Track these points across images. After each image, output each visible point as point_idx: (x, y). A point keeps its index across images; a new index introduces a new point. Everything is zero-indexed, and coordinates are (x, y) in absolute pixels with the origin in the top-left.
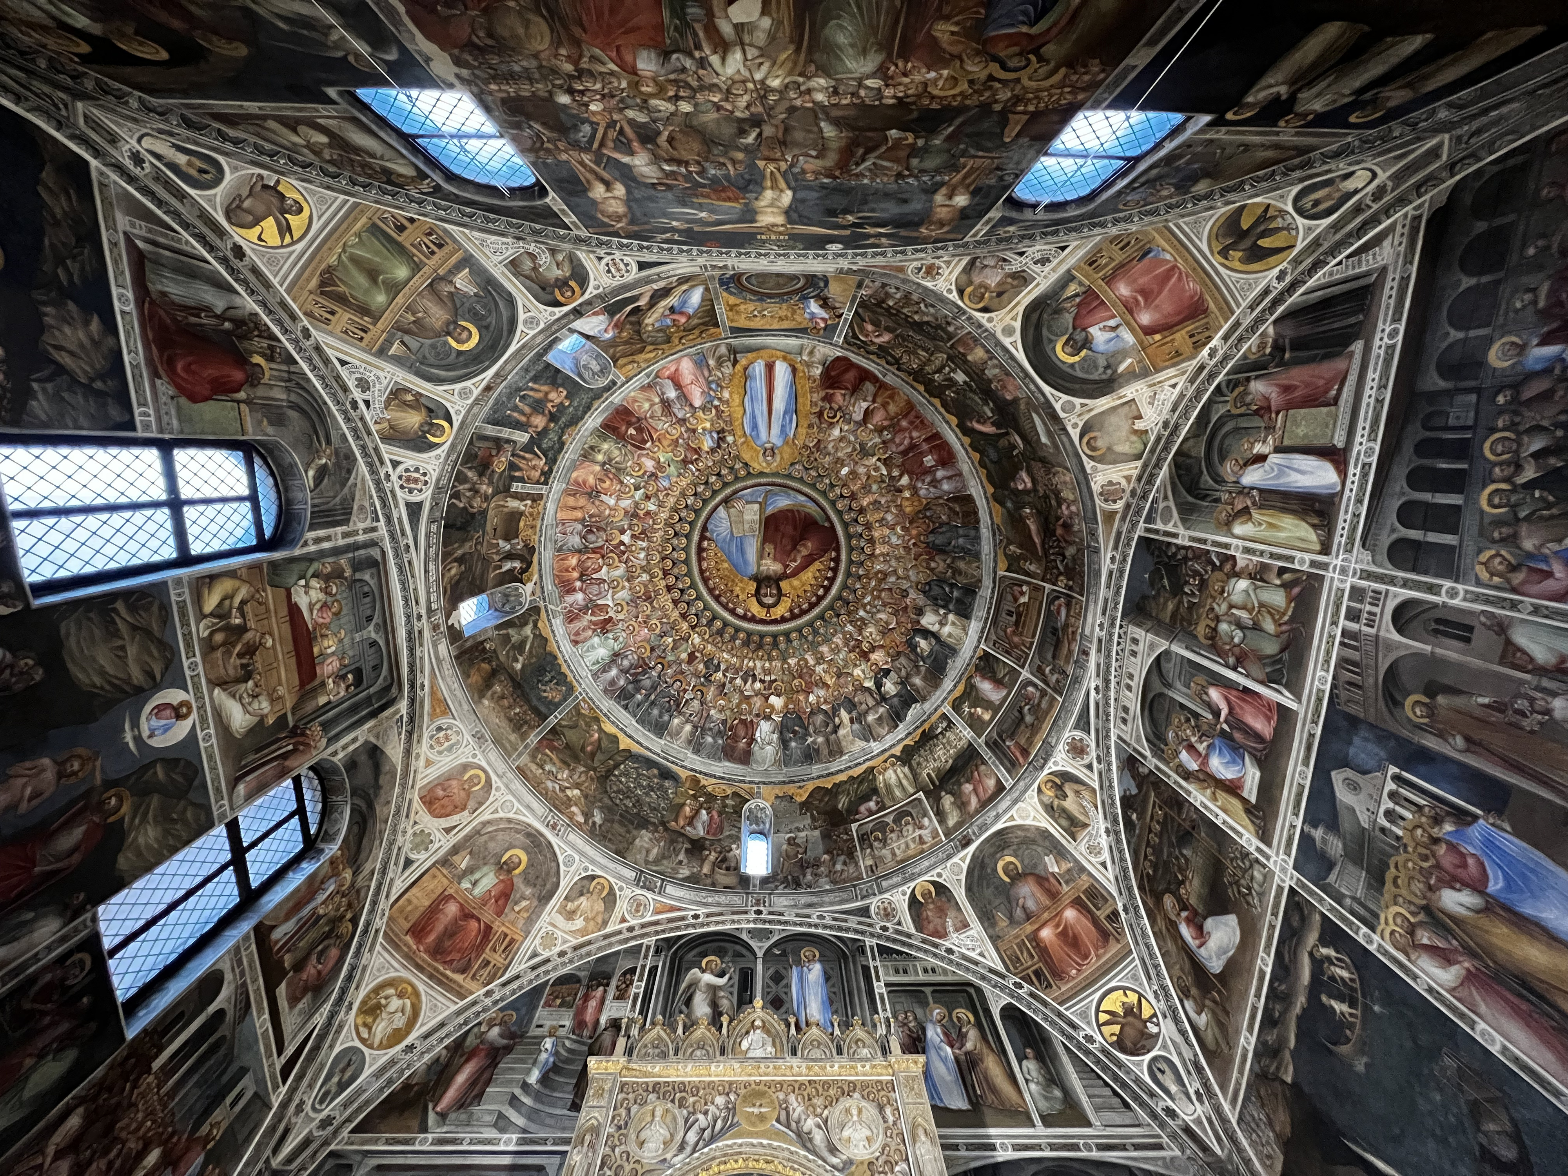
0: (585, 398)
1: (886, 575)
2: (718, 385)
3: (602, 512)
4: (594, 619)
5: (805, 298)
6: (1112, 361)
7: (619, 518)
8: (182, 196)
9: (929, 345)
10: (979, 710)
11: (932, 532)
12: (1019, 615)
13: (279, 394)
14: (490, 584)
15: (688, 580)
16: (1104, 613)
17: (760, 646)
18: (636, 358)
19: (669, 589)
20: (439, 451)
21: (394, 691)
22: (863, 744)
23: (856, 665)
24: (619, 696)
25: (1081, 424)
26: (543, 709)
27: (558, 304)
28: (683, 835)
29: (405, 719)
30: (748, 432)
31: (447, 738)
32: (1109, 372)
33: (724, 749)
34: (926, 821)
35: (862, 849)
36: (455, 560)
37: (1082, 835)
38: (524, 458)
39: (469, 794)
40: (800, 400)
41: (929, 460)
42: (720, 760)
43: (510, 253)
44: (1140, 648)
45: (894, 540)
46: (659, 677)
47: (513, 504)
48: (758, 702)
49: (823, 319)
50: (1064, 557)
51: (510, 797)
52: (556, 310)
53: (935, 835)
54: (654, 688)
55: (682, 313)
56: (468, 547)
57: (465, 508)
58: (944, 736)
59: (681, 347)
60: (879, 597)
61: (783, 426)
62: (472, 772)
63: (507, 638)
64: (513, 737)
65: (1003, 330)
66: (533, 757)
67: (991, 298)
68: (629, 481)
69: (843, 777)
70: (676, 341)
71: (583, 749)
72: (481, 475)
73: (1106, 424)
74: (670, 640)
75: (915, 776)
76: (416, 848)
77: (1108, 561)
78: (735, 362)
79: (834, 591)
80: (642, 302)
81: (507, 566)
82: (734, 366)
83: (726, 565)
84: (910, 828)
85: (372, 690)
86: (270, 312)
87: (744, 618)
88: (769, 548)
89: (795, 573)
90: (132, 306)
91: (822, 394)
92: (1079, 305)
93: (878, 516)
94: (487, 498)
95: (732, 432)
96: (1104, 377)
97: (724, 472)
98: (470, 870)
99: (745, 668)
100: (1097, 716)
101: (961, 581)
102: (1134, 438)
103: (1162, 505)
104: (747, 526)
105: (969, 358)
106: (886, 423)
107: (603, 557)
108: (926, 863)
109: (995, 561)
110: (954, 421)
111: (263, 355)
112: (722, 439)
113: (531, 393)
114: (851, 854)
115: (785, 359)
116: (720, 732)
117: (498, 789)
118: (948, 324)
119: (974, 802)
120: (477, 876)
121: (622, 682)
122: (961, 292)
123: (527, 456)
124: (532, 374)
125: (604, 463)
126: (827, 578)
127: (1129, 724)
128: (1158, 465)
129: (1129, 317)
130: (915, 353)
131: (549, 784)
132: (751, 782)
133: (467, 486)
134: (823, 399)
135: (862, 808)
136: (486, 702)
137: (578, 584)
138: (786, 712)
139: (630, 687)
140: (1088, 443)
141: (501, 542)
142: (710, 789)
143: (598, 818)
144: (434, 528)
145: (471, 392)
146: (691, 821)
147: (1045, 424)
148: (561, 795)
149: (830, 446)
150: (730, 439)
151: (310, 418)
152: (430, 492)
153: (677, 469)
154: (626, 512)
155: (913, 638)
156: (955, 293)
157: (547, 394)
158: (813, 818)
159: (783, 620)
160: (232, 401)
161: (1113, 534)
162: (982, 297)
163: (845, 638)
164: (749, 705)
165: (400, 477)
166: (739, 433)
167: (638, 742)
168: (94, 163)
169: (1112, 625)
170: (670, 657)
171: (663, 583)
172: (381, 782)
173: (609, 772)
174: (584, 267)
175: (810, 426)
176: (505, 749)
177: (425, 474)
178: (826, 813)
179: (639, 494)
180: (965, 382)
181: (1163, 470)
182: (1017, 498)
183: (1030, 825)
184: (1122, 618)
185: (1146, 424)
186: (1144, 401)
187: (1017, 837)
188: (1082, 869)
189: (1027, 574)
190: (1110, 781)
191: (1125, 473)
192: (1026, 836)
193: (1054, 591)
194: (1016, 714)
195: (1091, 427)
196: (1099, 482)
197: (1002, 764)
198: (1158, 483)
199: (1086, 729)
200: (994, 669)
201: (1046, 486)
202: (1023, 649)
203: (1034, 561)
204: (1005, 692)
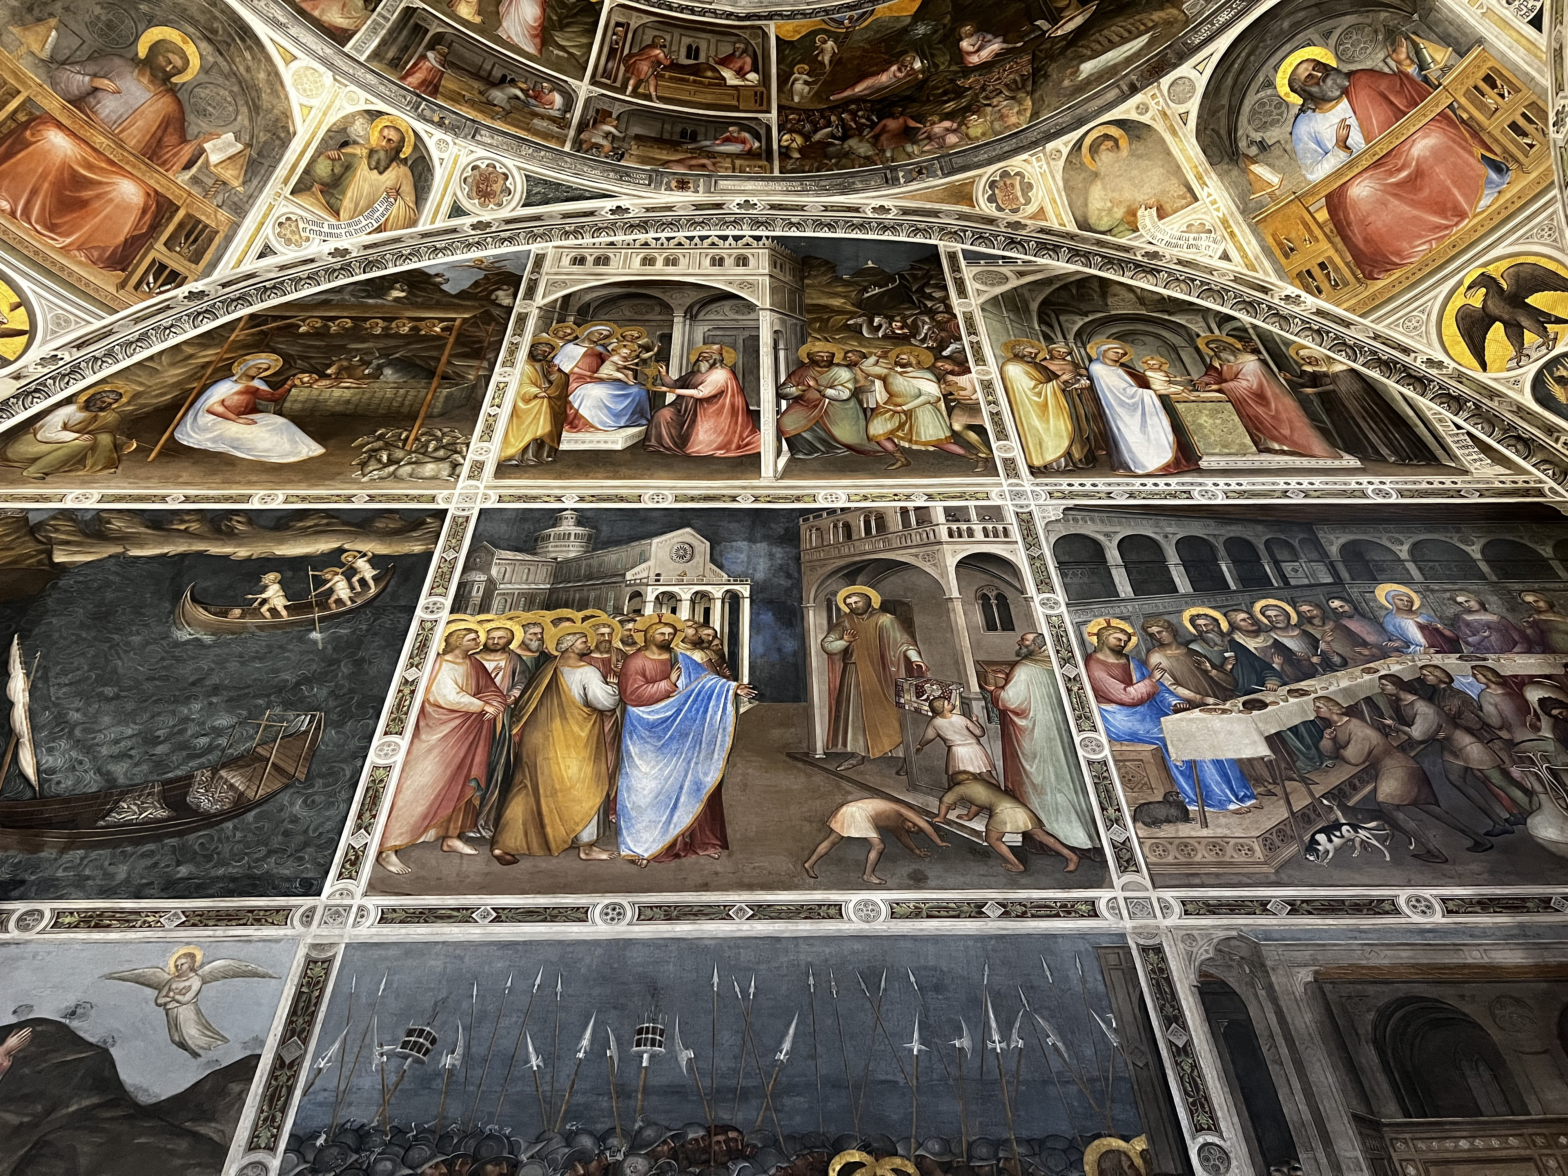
6: (1276, 151)
12: (695, 70)
16: (773, 207)
25: (1145, 119)
37: (312, 207)
44: (733, 269)
50: (844, 138)
73: (1144, 163)
77: (877, 203)
92: (1400, 74)
96: (1242, 144)
100: (566, 216)
102: (1119, 213)
103: (1005, 270)
109: (793, 15)
127: (576, 269)
128: (1075, 254)
129: (1366, 164)
140: (1107, 137)
147: (1131, 59)
161: (929, 206)
169: (757, 223)
181: (1068, 265)
182: (940, 42)
183: (287, 98)
184: (774, 238)
185: (1149, 226)
186: (1194, 216)
187: (248, 69)
188: (240, 210)
189: (784, 79)
190: (445, 248)
191: (1049, 209)
192: (258, 91)
193: (769, 128)
194: (497, 73)
195: (1139, 137)
196: (1029, 168)
197: (383, 43)
198: (1040, 261)
199: (533, 199)
200: (568, 25)
201: (983, 89)
202: (632, 82)
203: (816, 87)
204: (531, 49)
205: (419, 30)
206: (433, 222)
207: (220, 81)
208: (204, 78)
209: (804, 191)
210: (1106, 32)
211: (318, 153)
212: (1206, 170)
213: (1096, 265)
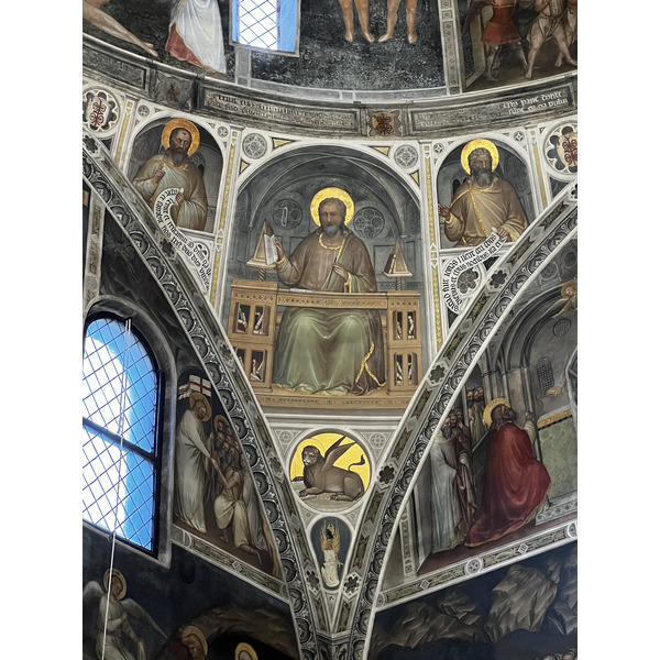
8: (362, 541)
13: (517, 380)
20: (510, 141)
27: (206, 137)
43: (193, 238)
52: (214, 132)
86: (432, 420)
90: (477, 558)
111: (481, 411)
145: (400, 151)
151: (534, 331)
160: (537, 437)
168: (374, 610)
174: (135, 147)
177: (554, 139)
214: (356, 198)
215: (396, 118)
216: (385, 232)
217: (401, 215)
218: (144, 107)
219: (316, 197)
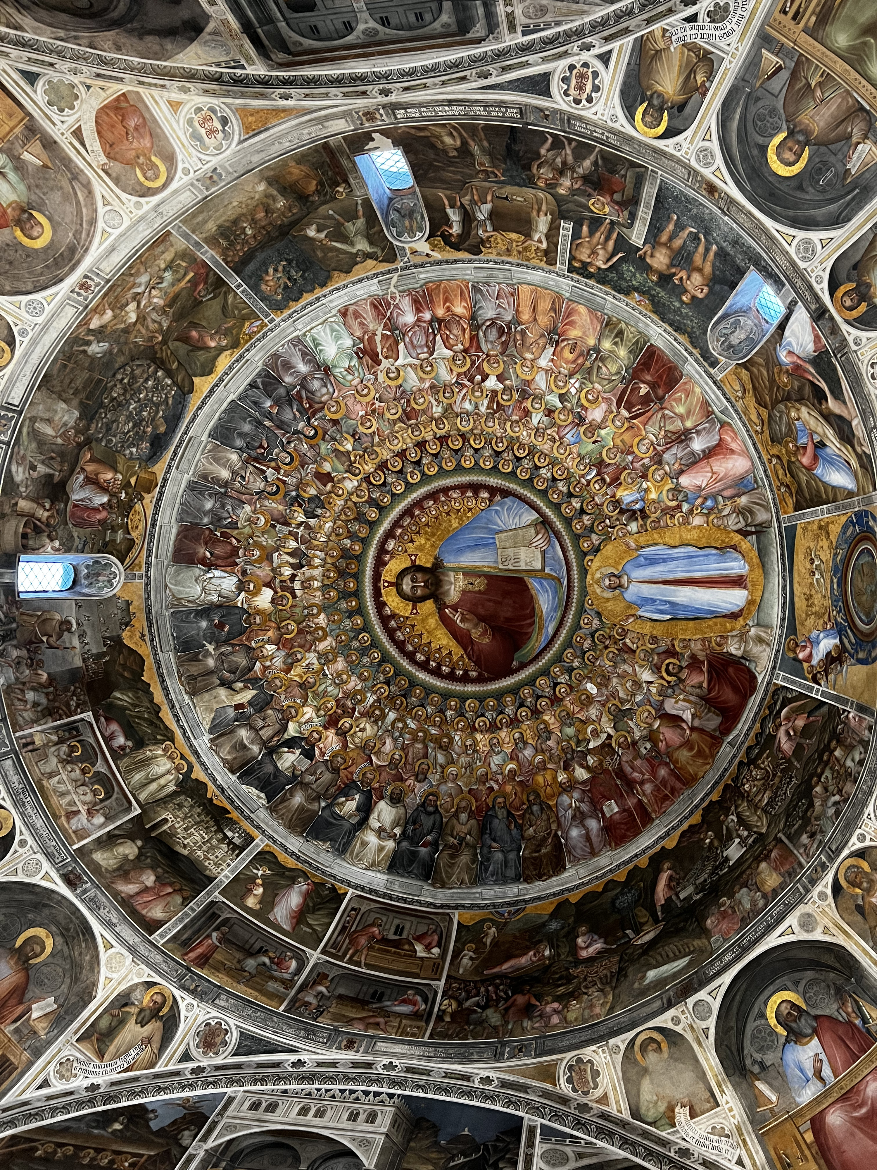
0: (692, 323)
1: (446, 748)
2: (711, 510)
3: (528, 350)
4: (378, 339)
5: (840, 631)
6: (773, 1073)
7: (522, 372)
9: (779, 807)
10: (260, 890)
11: (509, 814)
12: (397, 944)
14: (429, 191)
15: (433, 471)
16: (409, 1070)
17: (342, 574)
18: (750, 395)
19: (421, 445)
20: (622, 119)
21: (281, 57)
22: (206, 725)
23: (318, 710)
24: (268, 375)
25: (678, 1029)
26: (251, 267)
27: (833, 287)
28: (72, 472)
29: (239, 72)
30: (644, 552)
31: (211, 132)
32: (756, 1069)
33: (194, 526)
34: (99, 820)
35: (57, 728)
36: (464, 143)
37: (87, 1051)
38: (607, 239)
39: (132, 163)
40: (691, 624)
41: (612, 808)
42: (180, 520)
44: (362, 1125)
45: (496, 760)
46: (297, 432)
47: (542, 224)
48: (263, 572)
49: (811, 655)
50: (484, 1008)
51: (127, 223)
52: (825, 284)
53: (81, 834)
54: (281, 425)
55: (815, 458)
56: (482, 160)
57: (538, 156)
58: (221, 841)
59: (765, 458)
60: (415, 739)
61: (654, 600)
62: (162, 168)
63: (352, 217)
64: (211, 226)
65: (809, 915)
66: (184, 255)
67: (854, 897)
68: (573, 386)
69: (158, 697)
70: (775, 451)
71: (194, 325)
72: (586, 179)
73: (680, 1066)
74: (349, 447)
75: (164, 801)
76: (53, 88)
77: (484, 1074)
78: (744, 533)
79: (422, 676)
80: (832, 404)
81: (454, 216)
82: (739, 531)
83: (455, 524)
84: (89, 797)
85: (282, 25)
87: (382, 550)
88: (479, 584)
89: (446, 622)
91: (701, 655)
92: (850, 1024)
93: (529, 735)
94: (551, 186)
95: (643, 530)
96: (748, 1062)
97: (586, 518)
98: (20, 166)
99: (310, 553)
100: (261, 1065)
101: (442, 858)
102: (662, 1107)
103: (568, 1150)
104: (510, 552)
105: (763, 865)
106: (662, 745)
107: (465, 351)
108: (39, 823)
109: (472, 907)
110: (671, 843)
112: (633, 515)
113: (701, 249)
114: (50, 712)
115: (750, 603)
116: (220, 519)
117: (138, 205)
118: (812, 836)
119: (130, 889)
120: (12, 176)
121: (288, 379)
122: (861, 854)
123: (611, 244)
124: (729, 249)
125: (598, 351)
126: (439, 665)
127: (251, 1114)
128: (625, 1143)
130: (765, 787)
131: (144, 279)
132: (148, 564)
133: (570, 159)
134: (693, 657)
135: (114, 727)
136: (262, 187)
137: (427, 316)
138: (249, 613)
139: (282, 391)
140: (652, 1040)
141: (488, 206)
142: (138, 507)
143: (96, 348)
144: (513, 113)
145: (707, 165)
146: (92, 481)
147: (675, 976)
148: (129, 295)
149: (626, 667)
150: (633, 527)
152: (564, 107)
153: (590, 454)
154: (528, 383)
155: (359, 790)
156: (859, 845)
157: (700, 270)
158: (100, 656)
159: (380, 605)
161: (522, 1080)
162: (853, 884)
163: (356, 692)
164: (259, 560)
165: (586, 65)
166: (643, 540)
167: (203, 403)
169: (394, 1083)
170: (324, 448)
171: (429, 437)
172: (149, 38)
173: (161, 364)
175: (654, 639)
176: (194, 215)
177: (590, 100)
178: (106, 673)
179: (554, 400)
180: (727, 859)
181: (621, 1152)
182: (564, 937)
183: (99, 972)
184: (404, 1096)
185: (684, 1123)
186: (717, 1120)
187: (81, 954)
188: (37, 1053)
189: (457, 954)
190: (166, 1088)
191: (611, 1095)
192: (82, 968)
193: (436, 993)
194: (257, 946)
195: (675, 1043)
196: (597, 1057)
197: (184, 928)
198: (600, 1144)
199: (241, 1050)
200: (319, 909)
201: (585, 979)
202: (351, 952)
203: (477, 962)
204: (286, 927)
205: (215, 916)
206: (166, 1066)
207: (60, 961)
208: (50, 960)
209: (433, 1058)
210: (666, 948)
211: (105, 1011)
212: (723, 1080)
213: (641, 1154)
214: (763, 149)
215: (700, 187)
216: (760, 104)
217: (739, 110)
218: (855, 343)
219: (792, 174)
